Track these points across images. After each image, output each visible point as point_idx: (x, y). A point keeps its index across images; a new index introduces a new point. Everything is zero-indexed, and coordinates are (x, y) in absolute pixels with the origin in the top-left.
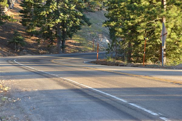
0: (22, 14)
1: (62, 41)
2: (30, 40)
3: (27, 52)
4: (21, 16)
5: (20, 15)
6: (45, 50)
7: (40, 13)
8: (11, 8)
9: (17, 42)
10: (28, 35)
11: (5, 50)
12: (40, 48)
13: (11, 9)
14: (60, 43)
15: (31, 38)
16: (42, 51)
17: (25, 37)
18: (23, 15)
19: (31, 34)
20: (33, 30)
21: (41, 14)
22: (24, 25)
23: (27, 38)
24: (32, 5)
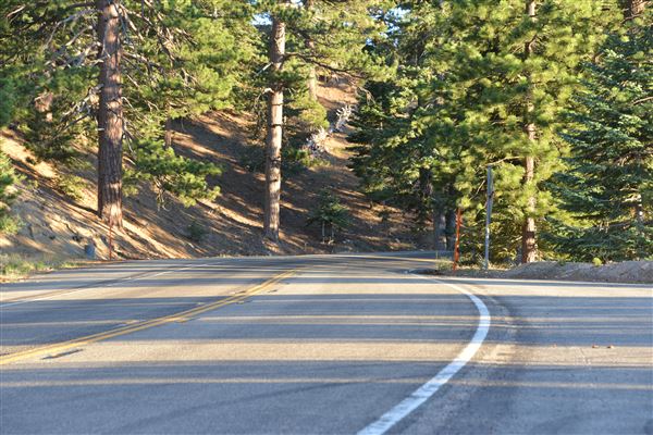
0: (351, 145)
1: (446, 216)
2: (371, 216)
3: (356, 245)
4: (351, 149)
5: (347, 149)
6: (407, 241)
7: (386, 142)
8: (336, 131)
9: (326, 218)
10: (368, 201)
11: (296, 241)
12: (393, 237)
13: (338, 132)
14: (440, 222)
15: (375, 209)
16: (397, 244)
17: (359, 207)
18: (355, 148)
19: (376, 198)
20: (377, 188)
21: (389, 145)
22: (358, 173)
23: (364, 208)
24: (379, 121)
